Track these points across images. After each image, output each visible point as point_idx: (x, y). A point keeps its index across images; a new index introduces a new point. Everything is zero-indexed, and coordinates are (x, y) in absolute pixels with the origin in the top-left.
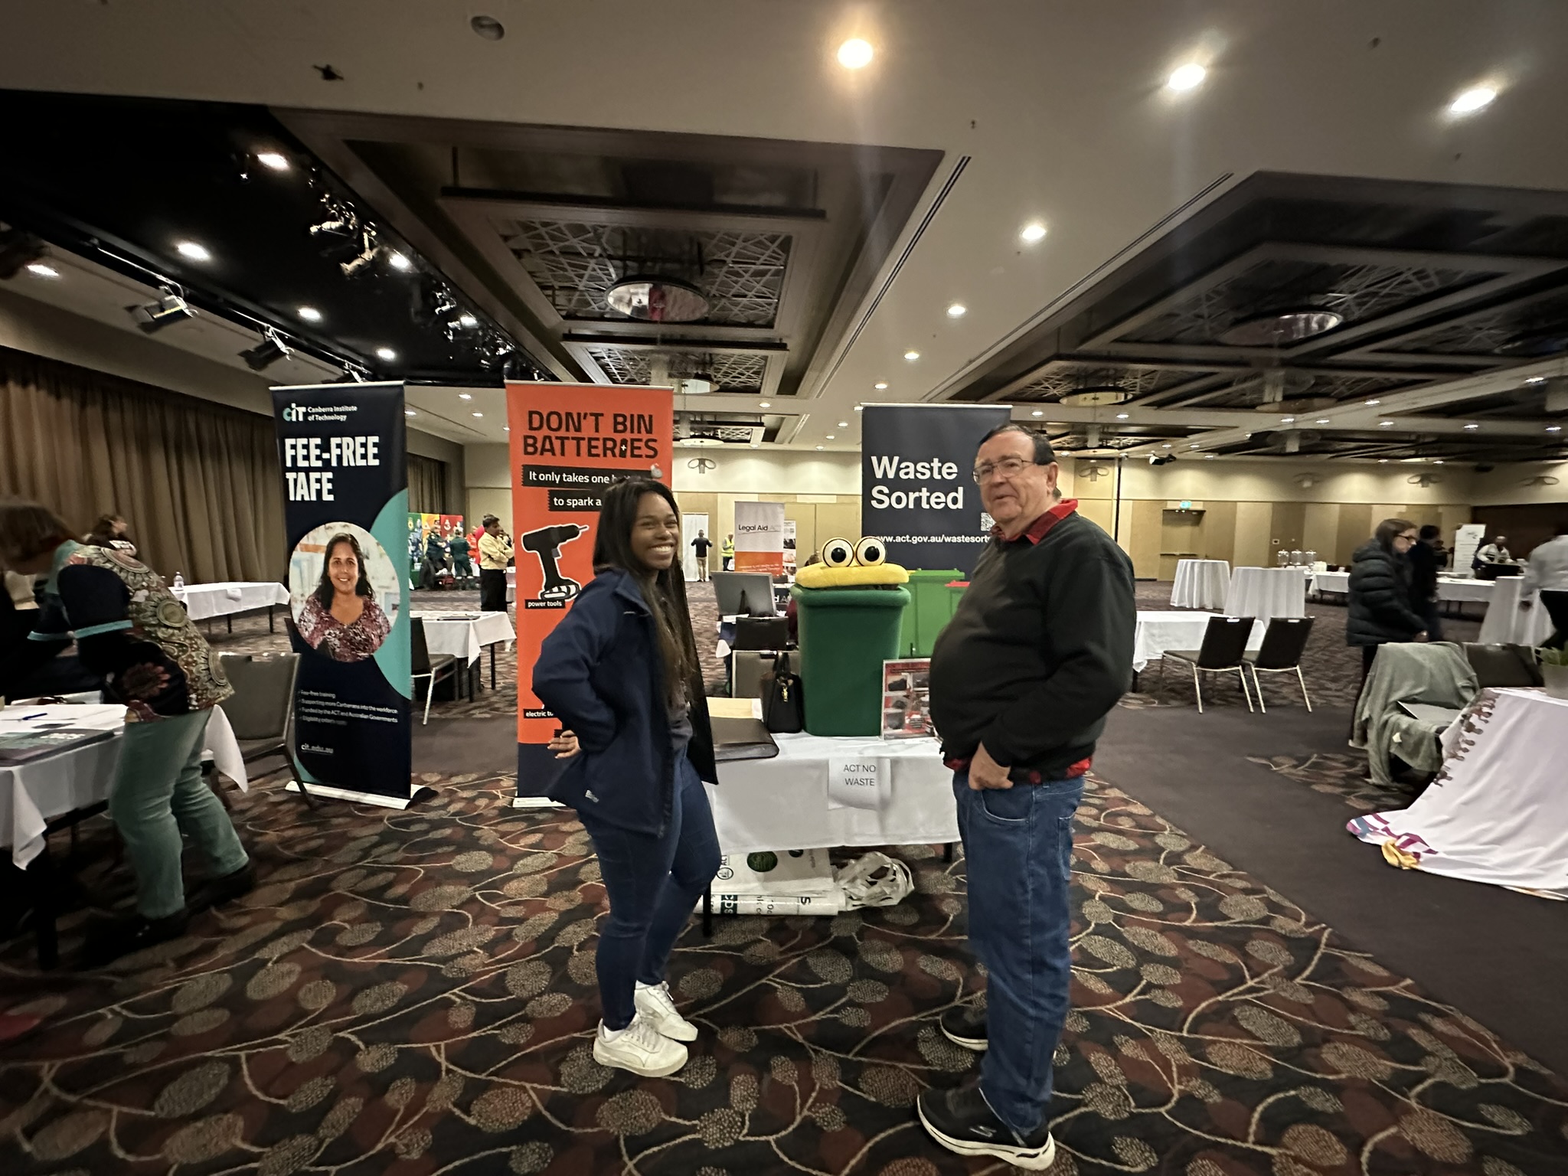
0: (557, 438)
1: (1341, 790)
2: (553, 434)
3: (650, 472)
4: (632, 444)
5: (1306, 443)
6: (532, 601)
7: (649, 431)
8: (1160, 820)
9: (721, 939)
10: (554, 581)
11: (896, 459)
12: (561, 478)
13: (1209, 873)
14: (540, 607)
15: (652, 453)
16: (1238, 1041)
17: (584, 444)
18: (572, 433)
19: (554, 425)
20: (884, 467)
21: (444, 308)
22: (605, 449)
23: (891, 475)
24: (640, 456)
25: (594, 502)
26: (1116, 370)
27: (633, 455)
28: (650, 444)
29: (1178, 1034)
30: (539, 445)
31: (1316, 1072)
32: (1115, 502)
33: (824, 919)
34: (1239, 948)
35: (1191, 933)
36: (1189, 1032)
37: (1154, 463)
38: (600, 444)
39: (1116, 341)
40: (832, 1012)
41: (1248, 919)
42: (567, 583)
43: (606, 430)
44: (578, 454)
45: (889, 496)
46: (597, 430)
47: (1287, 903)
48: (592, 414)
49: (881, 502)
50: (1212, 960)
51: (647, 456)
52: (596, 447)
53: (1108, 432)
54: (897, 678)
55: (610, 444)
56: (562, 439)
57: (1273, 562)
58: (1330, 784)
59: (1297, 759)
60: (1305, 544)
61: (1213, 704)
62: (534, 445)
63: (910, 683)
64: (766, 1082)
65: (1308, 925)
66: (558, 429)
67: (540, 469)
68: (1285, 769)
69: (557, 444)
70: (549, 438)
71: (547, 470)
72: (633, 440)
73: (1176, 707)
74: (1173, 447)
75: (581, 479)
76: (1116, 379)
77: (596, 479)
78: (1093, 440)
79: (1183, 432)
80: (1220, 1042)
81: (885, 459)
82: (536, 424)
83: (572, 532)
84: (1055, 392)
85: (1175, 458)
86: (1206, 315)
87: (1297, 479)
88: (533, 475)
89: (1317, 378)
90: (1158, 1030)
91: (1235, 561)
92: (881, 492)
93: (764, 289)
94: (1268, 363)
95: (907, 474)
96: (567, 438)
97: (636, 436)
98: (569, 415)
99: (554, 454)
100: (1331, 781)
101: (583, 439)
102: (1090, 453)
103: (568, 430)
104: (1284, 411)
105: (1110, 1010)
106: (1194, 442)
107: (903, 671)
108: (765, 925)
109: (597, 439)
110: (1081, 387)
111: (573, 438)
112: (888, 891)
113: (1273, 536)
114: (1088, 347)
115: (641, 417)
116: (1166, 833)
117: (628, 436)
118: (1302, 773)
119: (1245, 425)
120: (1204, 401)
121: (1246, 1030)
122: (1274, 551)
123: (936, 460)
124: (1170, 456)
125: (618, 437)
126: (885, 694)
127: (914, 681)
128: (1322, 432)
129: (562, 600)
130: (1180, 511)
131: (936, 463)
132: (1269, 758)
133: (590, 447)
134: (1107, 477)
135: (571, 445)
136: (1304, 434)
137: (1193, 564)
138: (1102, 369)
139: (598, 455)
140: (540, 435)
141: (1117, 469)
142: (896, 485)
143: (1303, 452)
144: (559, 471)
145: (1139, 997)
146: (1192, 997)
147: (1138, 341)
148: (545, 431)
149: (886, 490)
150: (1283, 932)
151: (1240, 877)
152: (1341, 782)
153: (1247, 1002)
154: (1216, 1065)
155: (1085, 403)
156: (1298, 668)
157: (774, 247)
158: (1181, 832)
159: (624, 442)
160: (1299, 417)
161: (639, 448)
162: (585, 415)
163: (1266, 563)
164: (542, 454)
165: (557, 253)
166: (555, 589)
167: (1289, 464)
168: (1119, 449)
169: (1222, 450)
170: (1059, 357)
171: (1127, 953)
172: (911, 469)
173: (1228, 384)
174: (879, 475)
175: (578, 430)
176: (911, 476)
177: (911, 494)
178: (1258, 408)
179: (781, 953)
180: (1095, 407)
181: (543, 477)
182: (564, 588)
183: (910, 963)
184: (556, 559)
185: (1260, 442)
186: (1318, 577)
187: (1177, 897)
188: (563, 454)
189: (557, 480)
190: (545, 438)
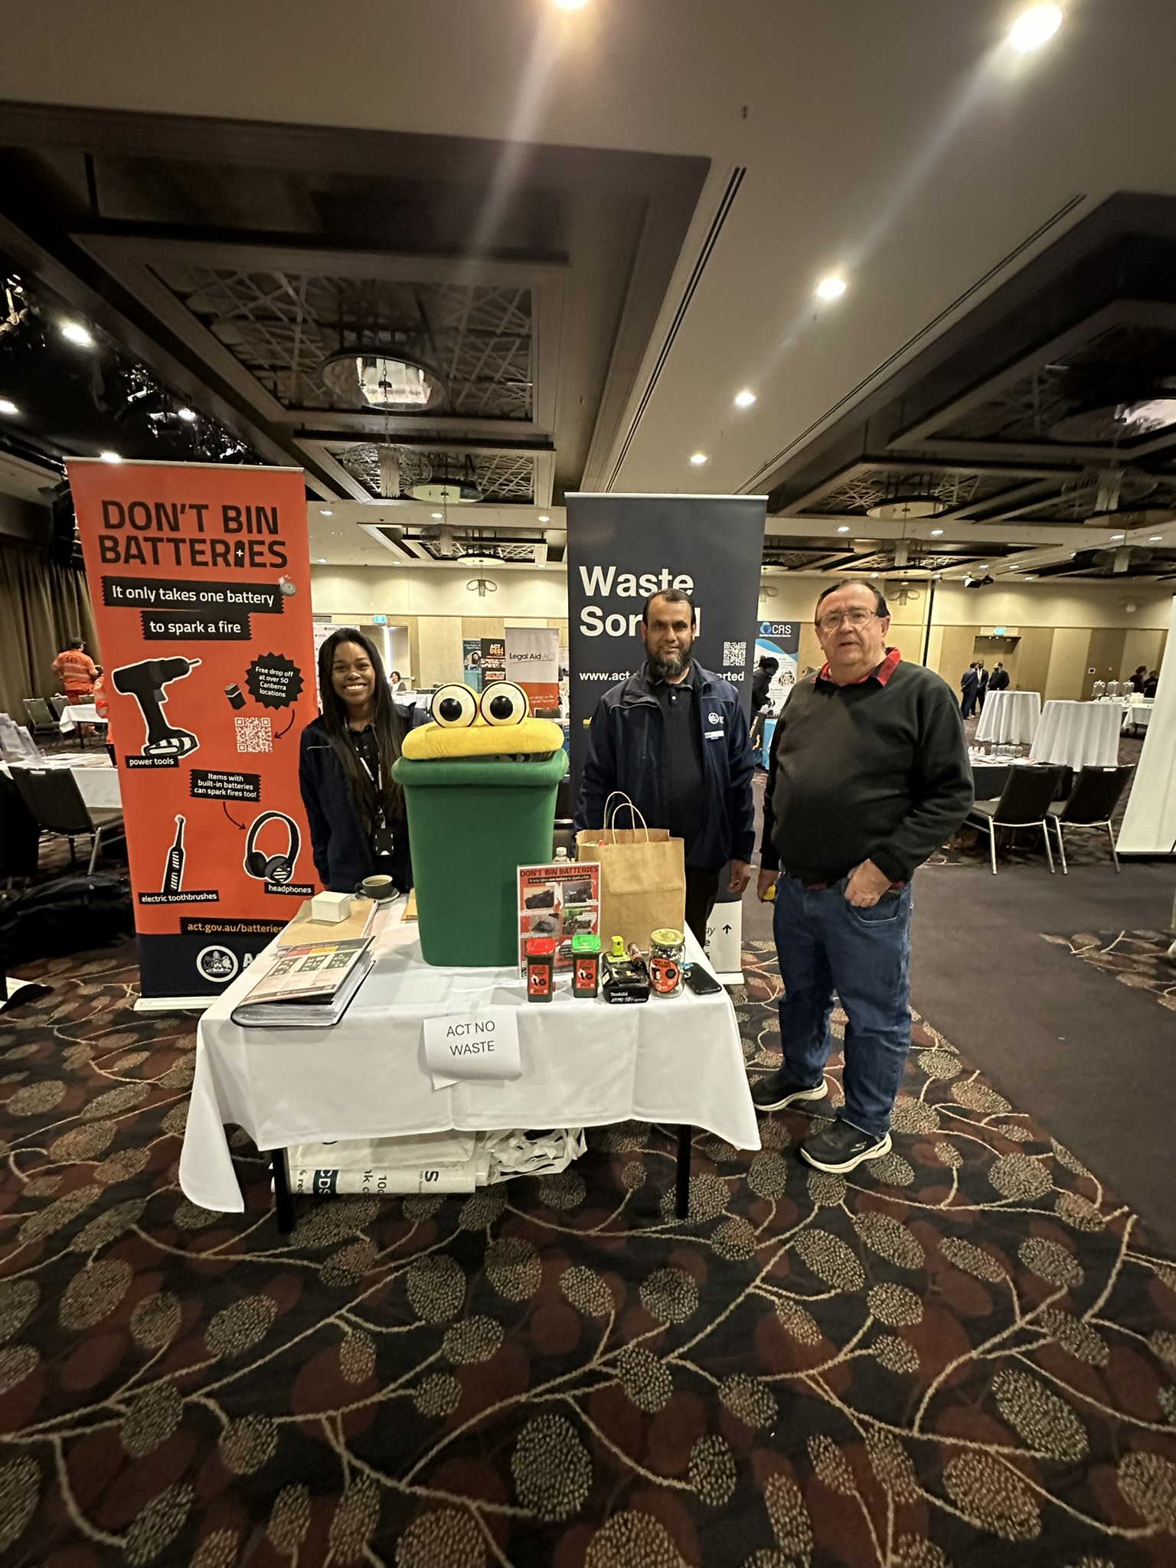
0: (146, 539)
1: (1152, 982)
2: (140, 535)
3: (278, 586)
4: (251, 549)
5: (1136, 562)
6: (134, 758)
7: (274, 531)
8: (928, 1030)
9: (303, 1237)
10: (159, 732)
11: (612, 570)
12: (158, 595)
13: (980, 1117)
14: (145, 766)
15: (279, 561)
16: (992, 1449)
17: (185, 549)
18: (166, 533)
19: (141, 520)
20: (597, 581)
21: (139, 395)
22: (215, 555)
23: (605, 591)
24: (264, 565)
25: (205, 628)
26: (931, 475)
27: (253, 564)
28: (276, 548)
29: (905, 1433)
30: (122, 549)
31: (1109, 1524)
32: (925, 628)
33: (455, 1200)
34: (1009, 1254)
35: (946, 1225)
36: (922, 1430)
37: (969, 586)
38: (207, 547)
39: (932, 437)
40: (403, 1386)
41: (1024, 1197)
42: (179, 735)
43: (214, 529)
44: (178, 562)
45: (603, 619)
46: (201, 529)
47: (1079, 1169)
48: (191, 507)
49: (592, 627)
50: (970, 1275)
51: (272, 565)
52: (202, 553)
53: (918, 552)
54: (539, 890)
55: (220, 548)
56: (154, 541)
57: (1087, 695)
58: (1139, 974)
59: (1101, 938)
60: (1122, 675)
61: (1010, 862)
62: (114, 549)
63: (558, 895)
64: (252, 1547)
65: (1106, 1207)
66: (147, 526)
67: (126, 583)
68: (1085, 953)
69: (147, 548)
70: (136, 539)
71: (137, 584)
72: (252, 543)
73: (968, 866)
74: (991, 568)
75: (184, 596)
76: (932, 485)
77: (205, 597)
78: (901, 560)
79: (1002, 550)
80: (965, 1450)
81: (597, 571)
82: (114, 519)
83: (179, 668)
84: (862, 502)
85: (992, 581)
86: (1037, 405)
87: (1122, 602)
88: (117, 591)
89: (1160, 484)
90: (878, 1424)
91: (1047, 695)
92: (591, 614)
93: (512, 369)
94: (1105, 464)
95: (626, 590)
96: (161, 540)
97: (255, 536)
98: (159, 507)
99: (143, 562)
100: (1141, 969)
101: (184, 541)
102: (901, 574)
103: (160, 528)
104: (1112, 526)
105: (812, 1378)
106: (1013, 563)
107: (548, 879)
108: (373, 1210)
109: (203, 541)
110: (890, 496)
111: (169, 540)
112: (551, 1153)
113: (1088, 665)
114: (898, 445)
115: (260, 510)
116: (933, 1049)
117: (244, 536)
118: (1106, 958)
119: (1070, 542)
120: (1030, 513)
121: (1005, 1424)
122: (1089, 680)
123: (665, 571)
124: (987, 578)
125: (231, 539)
126: (522, 913)
127: (564, 893)
128: (1155, 550)
129: (173, 756)
130: (994, 637)
131: (665, 576)
132: (1068, 937)
133: (194, 553)
134: (918, 600)
135: (166, 550)
136: (1135, 552)
137: (1002, 696)
138: (914, 475)
139: (206, 564)
140: (121, 535)
141: (929, 592)
142: (611, 604)
143: (1133, 571)
144: (153, 585)
145: (858, 1353)
146: (934, 1353)
147: (957, 438)
148: (128, 530)
149: (599, 612)
150: (1071, 1221)
151: (1021, 1123)
152: (1153, 972)
153: (1011, 1362)
154: (953, 1504)
155: (896, 516)
156: (1109, 822)
157: (512, 308)
158: (953, 1049)
159: (239, 545)
160: (1131, 533)
161: (261, 554)
162: (183, 506)
163: (1079, 695)
164: (126, 561)
165: (252, 318)
166: (163, 743)
167: (1117, 586)
168: (932, 570)
169: (1042, 572)
170: (866, 459)
171: (854, 1263)
172: (633, 584)
173: (1057, 493)
174: (590, 591)
175: (175, 528)
176: (633, 593)
177: (632, 617)
178: (1087, 522)
179: (377, 1264)
180: (905, 520)
181: (132, 594)
182: (175, 742)
183: (550, 1279)
184: (160, 703)
185: (1085, 561)
186: (1134, 709)
187: (935, 1158)
188: (156, 562)
189: (152, 598)
190: (129, 539)
